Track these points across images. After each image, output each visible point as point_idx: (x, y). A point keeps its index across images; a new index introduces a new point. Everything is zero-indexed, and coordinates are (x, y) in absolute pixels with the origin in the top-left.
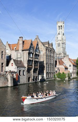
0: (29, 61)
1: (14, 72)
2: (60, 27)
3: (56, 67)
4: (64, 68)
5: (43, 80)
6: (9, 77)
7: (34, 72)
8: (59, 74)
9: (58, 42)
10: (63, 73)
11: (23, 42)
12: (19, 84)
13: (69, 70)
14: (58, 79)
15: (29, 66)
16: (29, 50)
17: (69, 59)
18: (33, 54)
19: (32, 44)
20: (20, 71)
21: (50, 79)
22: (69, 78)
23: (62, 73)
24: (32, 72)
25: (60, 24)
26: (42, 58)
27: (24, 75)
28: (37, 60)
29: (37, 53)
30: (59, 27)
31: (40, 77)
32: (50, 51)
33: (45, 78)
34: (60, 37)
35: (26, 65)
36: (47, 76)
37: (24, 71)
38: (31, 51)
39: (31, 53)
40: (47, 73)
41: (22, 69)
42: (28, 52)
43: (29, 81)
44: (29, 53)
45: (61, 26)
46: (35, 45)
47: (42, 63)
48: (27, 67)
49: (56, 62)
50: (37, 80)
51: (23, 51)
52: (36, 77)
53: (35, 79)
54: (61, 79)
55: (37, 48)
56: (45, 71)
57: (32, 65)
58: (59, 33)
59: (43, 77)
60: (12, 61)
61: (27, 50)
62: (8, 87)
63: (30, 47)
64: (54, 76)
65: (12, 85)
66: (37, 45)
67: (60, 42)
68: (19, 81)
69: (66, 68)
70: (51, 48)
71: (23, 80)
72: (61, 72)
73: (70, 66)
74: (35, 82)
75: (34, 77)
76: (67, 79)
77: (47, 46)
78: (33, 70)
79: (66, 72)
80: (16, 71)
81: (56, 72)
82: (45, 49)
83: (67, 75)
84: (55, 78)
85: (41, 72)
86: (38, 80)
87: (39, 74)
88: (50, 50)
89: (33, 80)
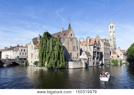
0: (94, 52)
1: (85, 59)
4: (117, 56)
5: (102, 65)
6: (83, 62)
8: (113, 60)
9: (110, 38)
10: (116, 60)
11: (90, 40)
12: (88, 66)
13: (120, 57)
14: (112, 64)
15: (94, 55)
17: (120, 50)
18: (96, 47)
19: (95, 41)
22: (121, 63)
23: (115, 60)
25: (111, 25)
26: (102, 50)
27: (91, 61)
28: (98, 51)
29: (99, 47)
31: (100, 62)
33: (104, 63)
34: (111, 34)
35: (92, 54)
36: (104, 62)
37: (91, 58)
38: (95, 46)
39: (95, 47)
40: (105, 60)
41: (90, 57)
42: (93, 46)
43: (94, 65)
45: (112, 26)
46: (97, 42)
47: (101, 53)
49: (111, 52)
50: (98, 64)
54: (115, 63)
55: (99, 44)
56: (103, 59)
57: (95, 55)
58: (111, 32)
59: (102, 62)
60: (84, 52)
62: (82, 68)
63: (95, 43)
64: (109, 61)
65: (85, 67)
66: (99, 41)
67: (112, 38)
68: (88, 65)
69: (118, 56)
70: (107, 43)
71: (91, 64)
73: (121, 55)
75: (97, 62)
76: (119, 64)
77: (105, 42)
78: (96, 58)
79: (118, 59)
81: (111, 59)
82: (103, 44)
83: (120, 61)
84: (110, 63)
85: (101, 59)
87: (100, 60)
88: (107, 44)
89: (96, 64)
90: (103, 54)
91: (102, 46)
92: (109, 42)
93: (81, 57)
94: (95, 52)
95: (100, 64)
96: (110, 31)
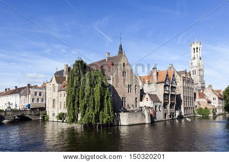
0: (165, 95)
1: (150, 108)
4: (206, 101)
5: (180, 117)
6: (146, 113)
7: (171, 106)
8: (201, 109)
9: (194, 69)
10: (206, 108)
11: (157, 73)
12: (155, 120)
13: (212, 104)
14: (198, 115)
15: (165, 101)
16: (165, 82)
18: (169, 86)
19: (167, 75)
20: (156, 106)
22: (214, 114)
23: (204, 108)
24: (169, 108)
25: (195, 46)
26: (179, 91)
27: (160, 111)
28: (173, 93)
29: (173, 85)
30: (194, 49)
31: (177, 114)
32: (188, 82)
33: (183, 114)
34: (195, 62)
35: (162, 99)
36: (184, 112)
37: (160, 106)
38: (167, 83)
39: (167, 85)
40: (185, 108)
41: (158, 104)
42: (164, 84)
43: (165, 118)
44: (165, 86)
45: (197, 48)
46: (171, 76)
47: (178, 96)
48: (163, 102)
49: (195, 94)
50: (173, 117)
51: (158, 83)
52: (173, 113)
53: (172, 115)
55: (174, 79)
56: (182, 106)
57: (168, 100)
58: (194, 58)
59: (181, 113)
60: (147, 96)
61: (163, 83)
62: (145, 123)
63: (166, 79)
64: (194, 111)
65: (150, 122)
66: (174, 75)
67: (196, 69)
68: (155, 118)
69: (209, 102)
70: (189, 78)
71: (160, 116)
72: (202, 107)
73: (214, 99)
74: (171, 118)
75: (171, 113)
76: (211, 115)
77: (184, 75)
78: (169, 105)
79: (209, 107)
80: (151, 106)
81: (196, 107)
82: (182, 79)
83: (212, 111)
84: (195, 114)
85: (178, 107)
86: (175, 115)
87: (176, 109)
88: (188, 80)
89: (170, 116)
90: (182, 98)
91: (180, 83)
92: (193, 77)
93: (142, 104)
94: (167, 94)
95: (177, 115)
96: (193, 56)
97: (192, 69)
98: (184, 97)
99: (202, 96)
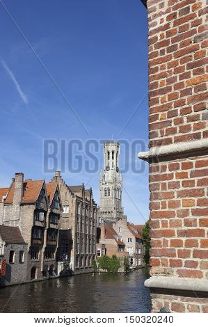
0: (35, 229)
2: (111, 155)
3: (98, 242)
4: (116, 244)
5: (67, 274)
7: (48, 254)
8: (105, 258)
9: (107, 186)
10: (114, 257)
11: (25, 185)
12: (7, 283)
13: (127, 249)
14: (102, 270)
15: (35, 241)
16: (37, 203)
17: (128, 224)
18: (45, 213)
19: (43, 190)
20: (12, 253)
21: (83, 271)
22: (127, 268)
23: (111, 257)
24: (43, 255)
27: (20, 262)
28: (53, 226)
29: (55, 211)
30: (109, 153)
31: (60, 268)
32: (86, 207)
33: (73, 269)
34: (109, 175)
35: (27, 238)
36: (76, 264)
37: (21, 252)
38: (42, 206)
39: (42, 210)
40: (77, 257)
41: (17, 248)
42: (33, 208)
43: (33, 276)
44: (37, 212)
45: (113, 152)
46: (51, 192)
47: (66, 233)
48: (29, 244)
49: (99, 230)
50: (52, 275)
51: (22, 205)
52: (52, 266)
53: (49, 271)
54: (109, 271)
55: (57, 199)
56: (73, 253)
57: (42, 240)
58: (108, 167)
59: (66, 266)
61: (33, 204)
63: (41, 197)
64: (94, 262)
66: (57, 192)
67: (111, 186)
69: (121, 246)
70: (88, 199)
71: (19, 274)
72: (109, 254)
73: (130, 240)
74: (47, 278)
75: (45, 266)
76: (122, 270)
77: (79, 194)
78: (43, 250)
79: (120, 255)
80: (1, 252)
81: (99, 254)
82: (74, 201)
83: (123, 262)
84: (95, 267)
86: (56, 273)
87: (58, 259)
89: (44, 273)
90: (73, 237)
91: (68, 210)
94: (40, 227)
95: (59, 272)
97: (104, 187)
98: (76, 234)
99: (111, 234)
